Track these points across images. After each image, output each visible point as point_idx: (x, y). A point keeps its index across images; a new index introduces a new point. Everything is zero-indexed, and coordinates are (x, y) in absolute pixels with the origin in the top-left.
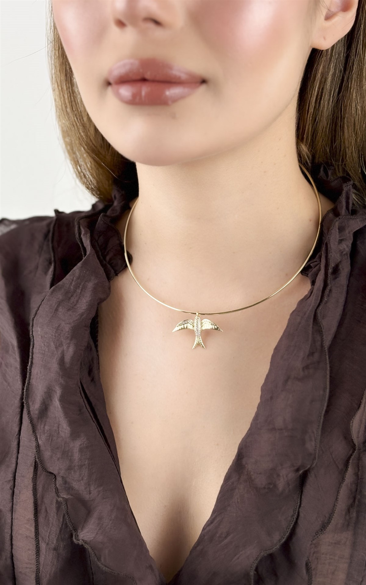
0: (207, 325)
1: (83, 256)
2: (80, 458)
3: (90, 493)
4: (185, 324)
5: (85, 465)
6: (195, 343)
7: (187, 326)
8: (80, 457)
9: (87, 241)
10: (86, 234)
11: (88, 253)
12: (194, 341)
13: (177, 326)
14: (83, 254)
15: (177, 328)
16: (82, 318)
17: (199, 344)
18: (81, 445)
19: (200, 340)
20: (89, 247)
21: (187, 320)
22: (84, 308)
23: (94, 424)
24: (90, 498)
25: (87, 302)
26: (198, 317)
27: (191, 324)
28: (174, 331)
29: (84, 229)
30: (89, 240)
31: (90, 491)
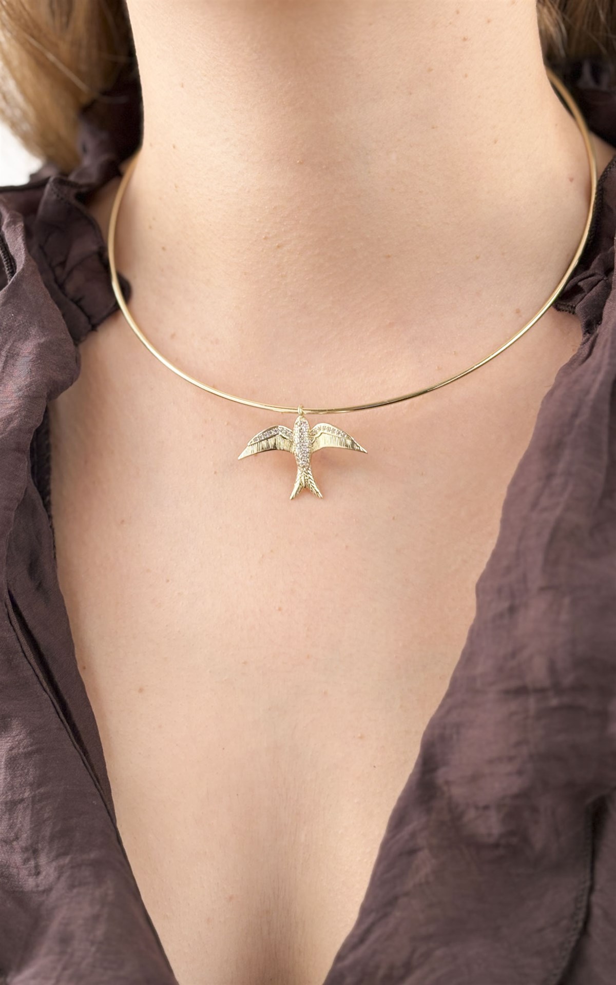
0: (327, 439)
1: (8, 276)
2: (9, 783)
3: (38, 874)
4: (270, 438)
5: (22, 800)
6: (297, 486)
7: (275, 444)
8: (9, 779)
9: (17, 239)
10: (13, 222)
11: (19, 268)
12: (294, 481)
13: (249, 444)
14: (7, 272)
15: (249, 451)
16: (8, 429)
17: (305, 489)
18: (11, 749)
19: (310, 478)
20: (23, 252)
21: (274, 428)
22: (12, 405)
23: (46, 696)
24: (37, 886)
25: (20, 390)
26: (303, 420)
27: (285, 437)
28: (242, 456)
29: (8, 212)
30: (21, 237)
31: (37, 866)
